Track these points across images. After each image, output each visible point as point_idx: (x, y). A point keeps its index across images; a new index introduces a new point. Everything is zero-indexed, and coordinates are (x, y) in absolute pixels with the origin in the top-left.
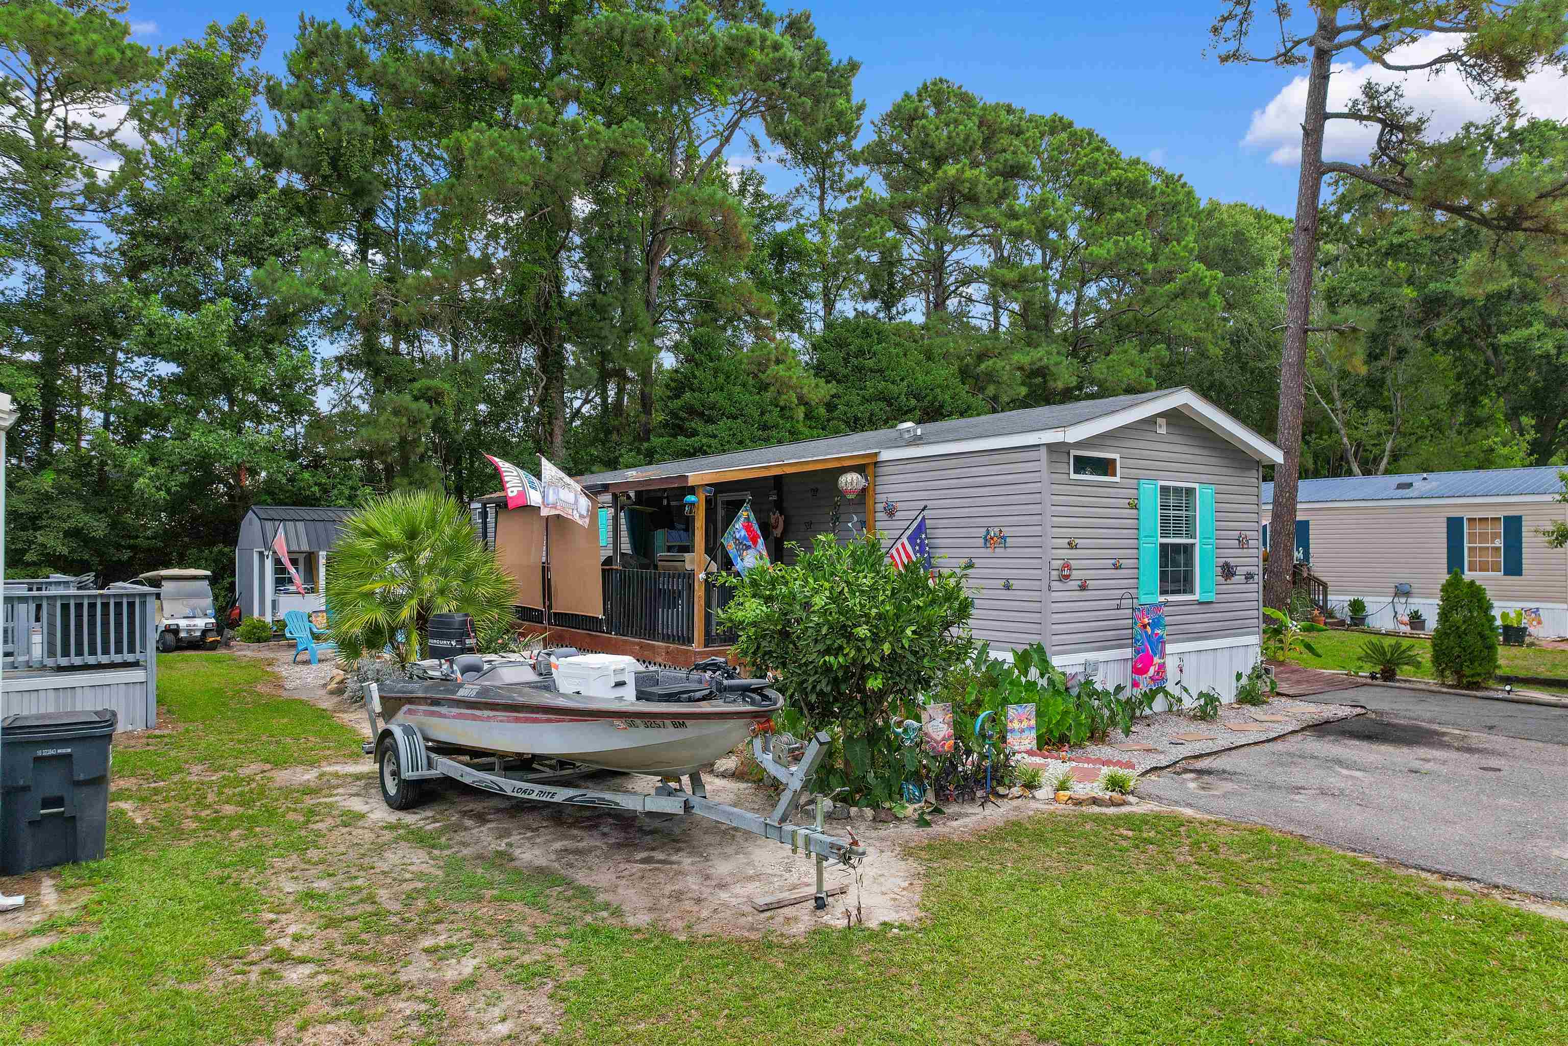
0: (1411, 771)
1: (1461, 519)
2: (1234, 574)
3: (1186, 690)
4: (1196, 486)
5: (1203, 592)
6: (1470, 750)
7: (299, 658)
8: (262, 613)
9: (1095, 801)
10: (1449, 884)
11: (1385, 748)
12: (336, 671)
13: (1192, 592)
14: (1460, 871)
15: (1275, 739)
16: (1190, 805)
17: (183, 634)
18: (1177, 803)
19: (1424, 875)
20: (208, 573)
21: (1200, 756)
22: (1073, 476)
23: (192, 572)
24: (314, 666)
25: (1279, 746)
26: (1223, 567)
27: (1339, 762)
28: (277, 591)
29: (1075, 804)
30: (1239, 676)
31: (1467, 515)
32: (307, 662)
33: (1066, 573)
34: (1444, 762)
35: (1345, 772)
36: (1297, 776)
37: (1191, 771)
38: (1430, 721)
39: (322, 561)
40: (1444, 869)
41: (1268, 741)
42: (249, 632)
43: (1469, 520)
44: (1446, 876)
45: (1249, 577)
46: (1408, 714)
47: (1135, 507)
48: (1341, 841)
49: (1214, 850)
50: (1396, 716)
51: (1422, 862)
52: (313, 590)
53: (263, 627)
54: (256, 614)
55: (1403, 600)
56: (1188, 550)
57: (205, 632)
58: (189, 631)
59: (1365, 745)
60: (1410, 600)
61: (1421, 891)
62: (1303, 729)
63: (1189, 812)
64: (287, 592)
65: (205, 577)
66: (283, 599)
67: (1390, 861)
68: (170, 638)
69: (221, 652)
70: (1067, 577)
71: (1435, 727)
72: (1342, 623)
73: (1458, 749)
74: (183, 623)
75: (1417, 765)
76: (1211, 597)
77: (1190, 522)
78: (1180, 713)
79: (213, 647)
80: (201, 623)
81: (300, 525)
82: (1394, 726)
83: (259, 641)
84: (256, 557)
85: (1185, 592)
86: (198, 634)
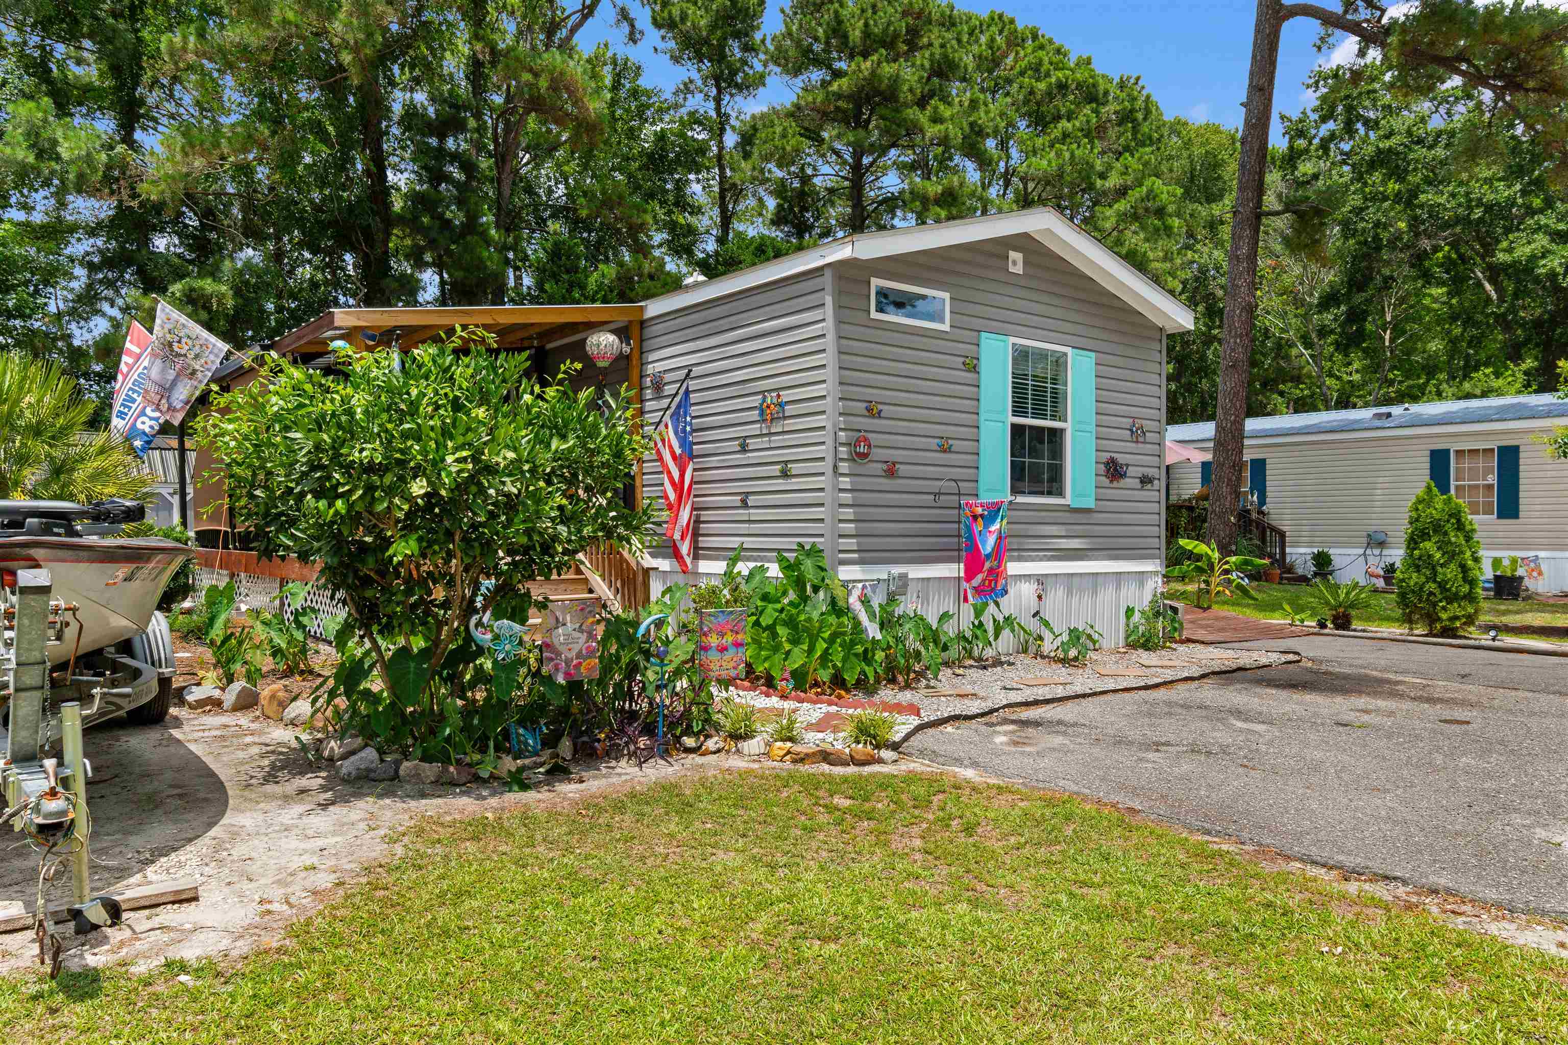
0: (1339, 724)
1: (1447, 451)
2: (1123, 476)
3: (1047, 624)
4: (1069, 350)
5: (1076, 495)
6: (1431, 700)
9: (826, 757)
10: (1352, 888)
11: (1309, 697)
13: (1060, 493)
14: (1376, 866)
15: (1156, 686)
16: (975, 765)
18: (959, 761)
19: (1313, 871)
21: (1036, 703)
22: (874, 315)
25: (1160, 694)
26: (1107, 464)
27: (1238, 713)
29: (794, 761)
30: (1129, 611)
31: (1454, 448)
33: (862, 449)
34: (1391, 714)
35: (1239, 724)
36: (1167, 730)
37: (1013, 722)
38: (1385, 670)
40: (1349, 861)
41: (1146, 688)
43: (1457, 452)
44: (1348, 874)
45: (1145, 480)
46: (1356, 662)
47: (975, 369)
48: (1191, 819)
49: (969, 830)
50: (1340, 664)
51: (1314, 851)
55: (1377, 552)
56: (1056, 436)
59: (1283, 694)
60: (1385, 552)
61: (1295, 900)
62: (1203, 676)
63: (970, 773)
67: (1262, 851)
70: (864, 456)
71: (1391, 676)
72: (1304, 579)
73: (1414, 699)
75: (1351, 717)
76: (1090, 503)
77: (1058, 399)
78: (1039, 655)
82: (1331, 673)
85: (1050, 493)
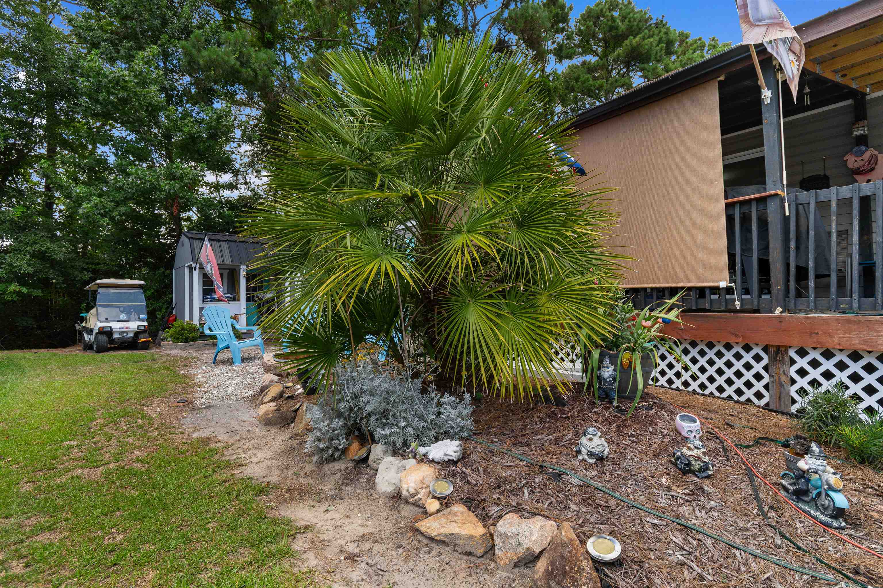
7: (220, 357)
8: (191, 318)
12: (269, 377)
17: (116, 336)
20: (142, 283)
23: (128, 281)
24: (238, 366)
28: (205, 299)
32: (229, 362)
39: (243, 273)
42: (178, 333)
52: (236, 299)
53: (193, 329)
54: (187, 318)
57: (137, 334)
58: (121, 333)
64: (213, 300)
65: (140, 286)
66: (210, 306)
68: (103, 338)
69: (154, 351)
74: (116, 326)
79: (145, 346)
80: (133, 326)
81: (224, 245)
83: (186, 340)
84: (187, 271)
86: (131, 335)
